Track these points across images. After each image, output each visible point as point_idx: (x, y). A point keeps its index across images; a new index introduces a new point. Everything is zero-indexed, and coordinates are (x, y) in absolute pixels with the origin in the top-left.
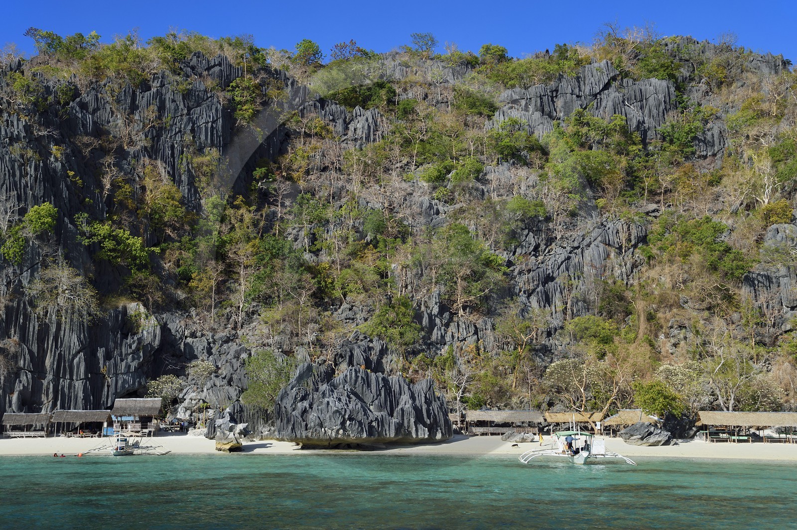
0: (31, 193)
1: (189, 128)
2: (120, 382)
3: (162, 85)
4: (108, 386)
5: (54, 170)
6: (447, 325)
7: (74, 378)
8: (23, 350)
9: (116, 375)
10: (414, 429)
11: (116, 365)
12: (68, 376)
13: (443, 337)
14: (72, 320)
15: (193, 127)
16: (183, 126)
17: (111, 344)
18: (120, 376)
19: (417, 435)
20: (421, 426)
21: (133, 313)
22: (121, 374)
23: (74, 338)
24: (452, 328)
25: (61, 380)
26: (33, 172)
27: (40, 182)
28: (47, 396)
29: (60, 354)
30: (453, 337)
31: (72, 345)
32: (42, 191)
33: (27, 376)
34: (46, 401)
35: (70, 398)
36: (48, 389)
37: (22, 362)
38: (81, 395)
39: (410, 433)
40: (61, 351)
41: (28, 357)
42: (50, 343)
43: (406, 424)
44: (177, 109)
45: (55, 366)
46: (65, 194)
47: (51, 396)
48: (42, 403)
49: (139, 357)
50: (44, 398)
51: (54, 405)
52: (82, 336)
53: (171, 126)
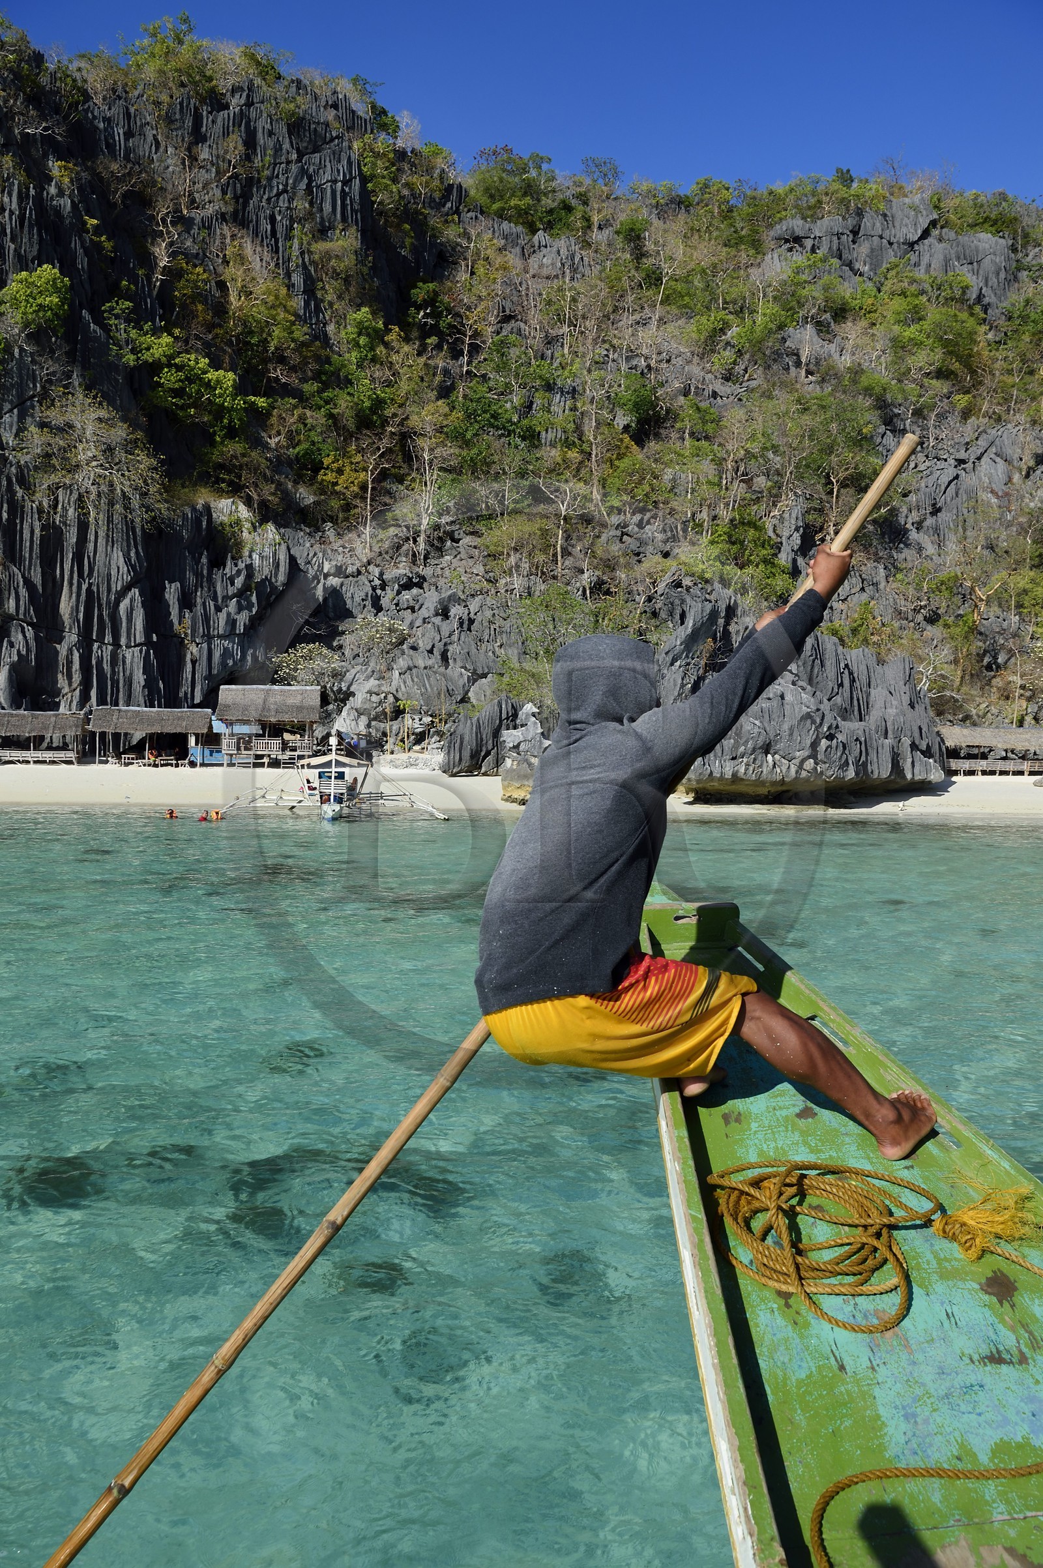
0: (12, 246)
1: (303, 185)
2: (217, 655)
3: (249, 104)
4: (194, 662)
5: (57, 211)
7: (123, 641)
8: (11, 577)
9: (209, 638)
11: (206, 618)
12: (108, 638)
14: (110, 520)
15: (309, 186)
16: (291, 181)
17: (191, 578)
18: (217, 641)
21: (225, 519)
22: (219, 636)
23: (118, 558)
25: (96, 645)
26: (15, 206)
27: (31, 227)
28: (70, 677)
29: (89, 590)
31: (114, 572)
32: (36, 247)
33: (23, 632)
34: (68, 687)
35: (115, 683)
36: (70, 663)
37: (12, 603)
38: (139, 678)
40: (90, 584)
41: (23, 592)
42: (67, 567)
44: (278, 149)
45: (81, 616)
46: (82, 262)
47: (77, 678)
48: (57, 692)
49: (249, 607)
50: (62, 682)
51: (85, 698)
52: (133, 554)
53: (270, 179)
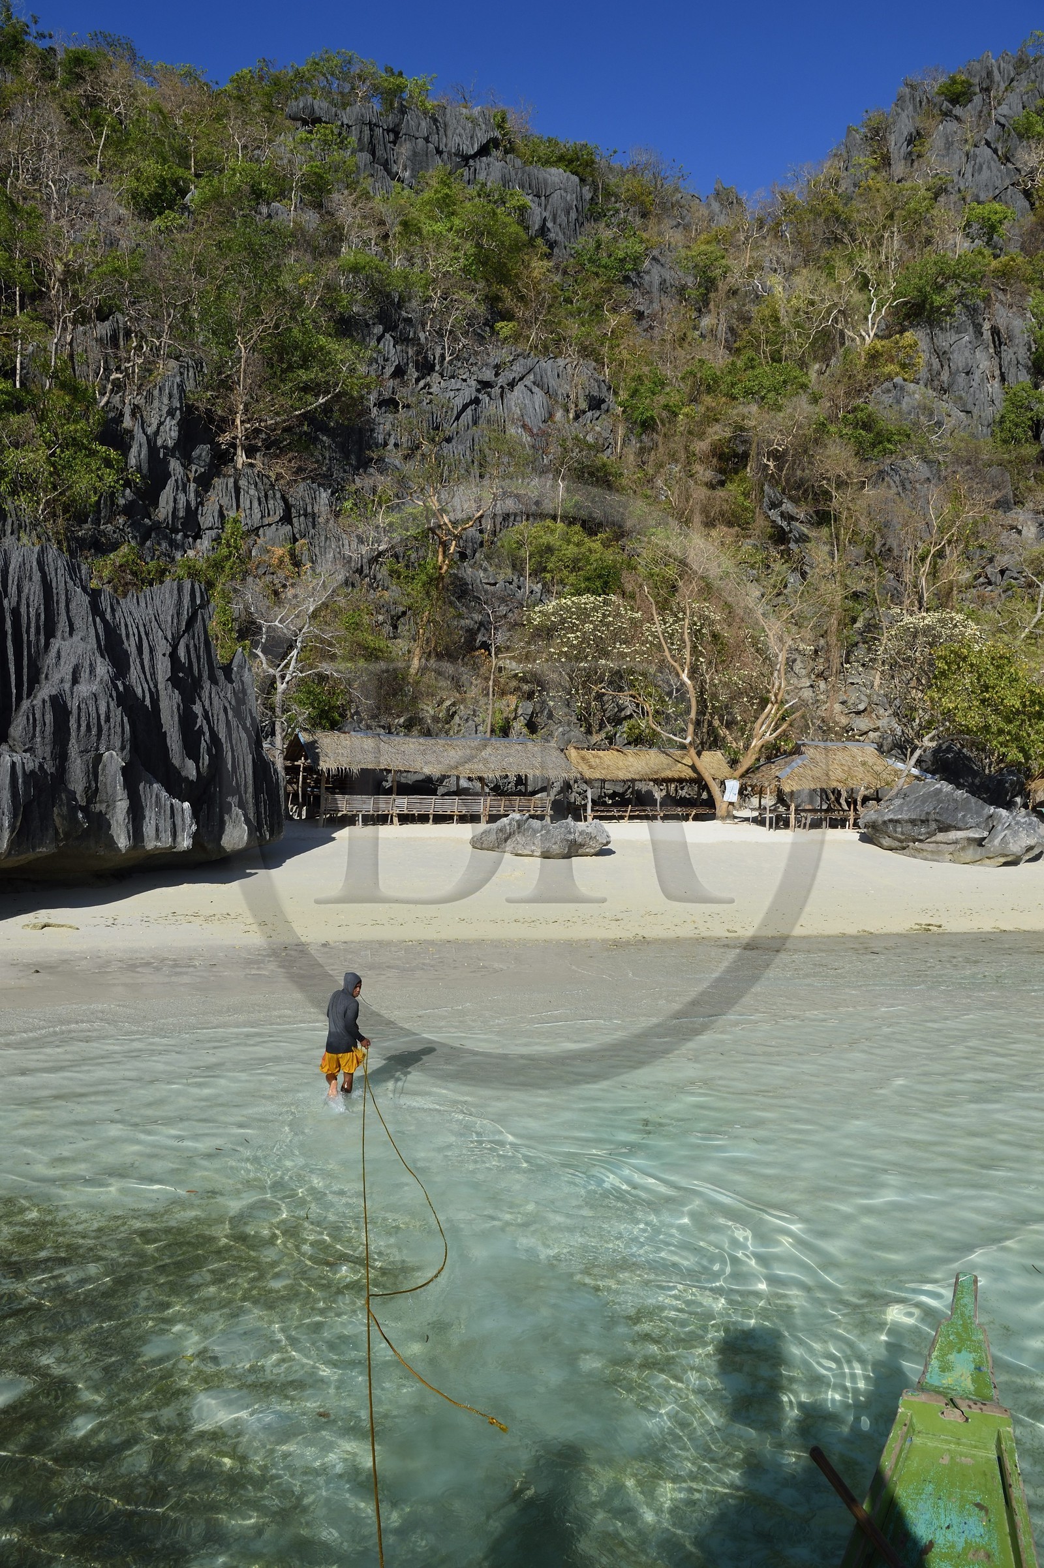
6: (204, 483)
10: (122, 805)
13: (192, 515)
19: (137, 834)
20: (155, 792)
24: (220, 494)
30: (222, 516)
39: (101, 823)
43: (77, 781)
